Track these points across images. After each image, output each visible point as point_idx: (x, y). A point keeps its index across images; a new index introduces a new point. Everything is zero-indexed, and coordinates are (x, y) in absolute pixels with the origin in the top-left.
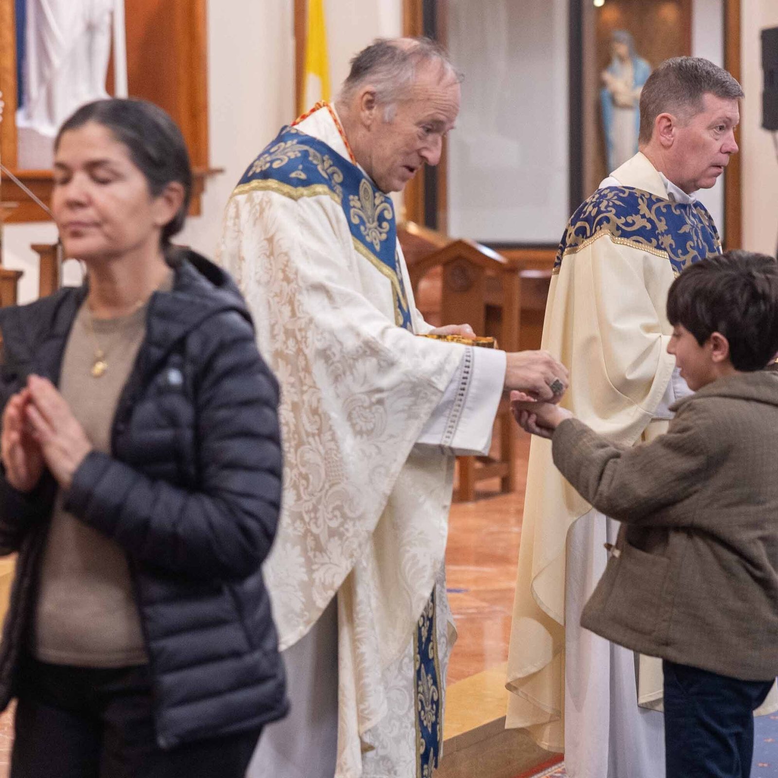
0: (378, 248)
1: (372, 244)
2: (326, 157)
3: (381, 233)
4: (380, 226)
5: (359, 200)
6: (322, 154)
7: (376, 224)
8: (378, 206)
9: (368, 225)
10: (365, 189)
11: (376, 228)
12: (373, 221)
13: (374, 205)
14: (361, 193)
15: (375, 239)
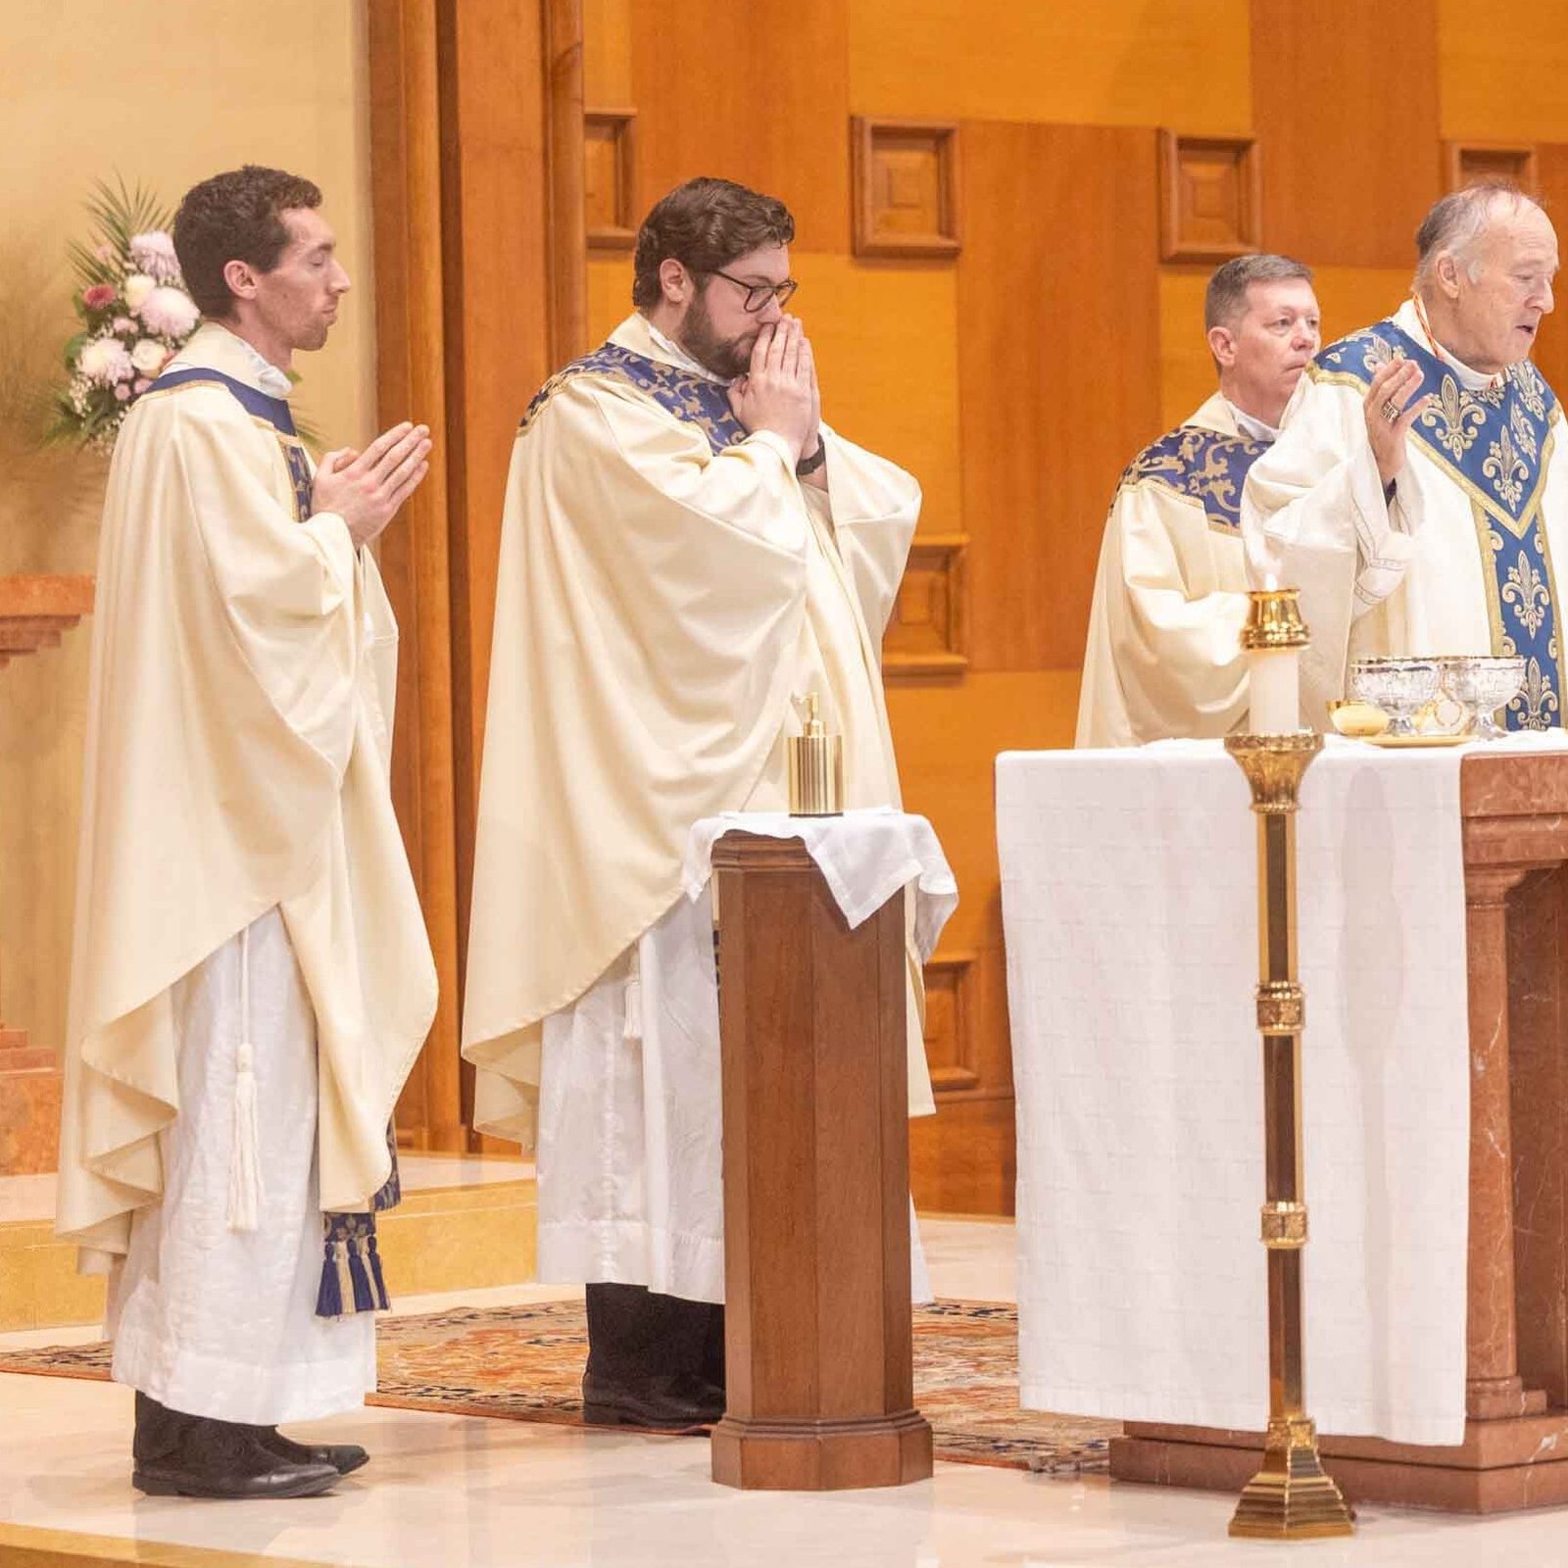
0: (1459, 457)
1: (1451, 451)
2: (1398, 349)
3: (1465, 440)
4: (1466, 432)
5: (1441, 399)
6: (1392, 344)
7: (1460, 428)
8: (1464, 407)
9: (1449, 429)
10: (1448, 385)
11: (1460, 434)
12: (1457, 425)
13: (1460, 405)
14: (1444, 390)
15: (1457, 447)
